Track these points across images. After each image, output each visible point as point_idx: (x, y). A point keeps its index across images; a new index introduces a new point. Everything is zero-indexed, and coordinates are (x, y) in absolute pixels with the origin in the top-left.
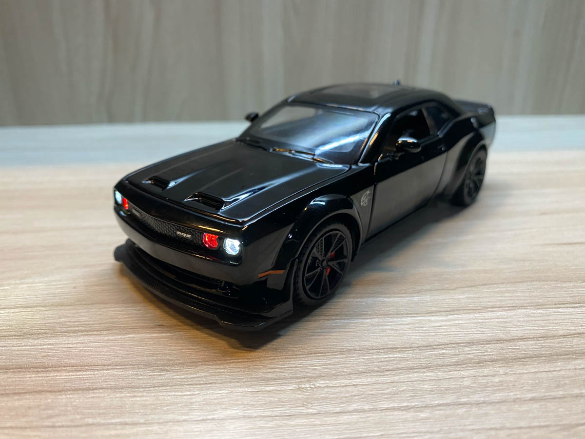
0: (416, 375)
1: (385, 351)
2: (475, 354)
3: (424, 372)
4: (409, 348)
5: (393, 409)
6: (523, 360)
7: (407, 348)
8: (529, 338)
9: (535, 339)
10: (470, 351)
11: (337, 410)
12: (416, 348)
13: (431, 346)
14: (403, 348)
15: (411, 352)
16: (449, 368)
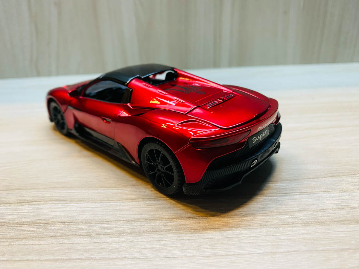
0: (79, 239)
1: (74, 223)
2: (124, 228)
3: (85, 238)
4: (90, 222)
5: (49, 260)
6: (150, 233)
7: (88, 222)
8: (166, 219)
9: (169, 219)
10: (124, 226)
11: (18, 259)
12: (93, 223)
13: (104, 222)
14: (87, 222)
15: (89, 225)
16: (102, 236)
